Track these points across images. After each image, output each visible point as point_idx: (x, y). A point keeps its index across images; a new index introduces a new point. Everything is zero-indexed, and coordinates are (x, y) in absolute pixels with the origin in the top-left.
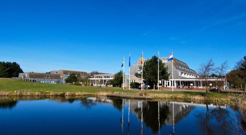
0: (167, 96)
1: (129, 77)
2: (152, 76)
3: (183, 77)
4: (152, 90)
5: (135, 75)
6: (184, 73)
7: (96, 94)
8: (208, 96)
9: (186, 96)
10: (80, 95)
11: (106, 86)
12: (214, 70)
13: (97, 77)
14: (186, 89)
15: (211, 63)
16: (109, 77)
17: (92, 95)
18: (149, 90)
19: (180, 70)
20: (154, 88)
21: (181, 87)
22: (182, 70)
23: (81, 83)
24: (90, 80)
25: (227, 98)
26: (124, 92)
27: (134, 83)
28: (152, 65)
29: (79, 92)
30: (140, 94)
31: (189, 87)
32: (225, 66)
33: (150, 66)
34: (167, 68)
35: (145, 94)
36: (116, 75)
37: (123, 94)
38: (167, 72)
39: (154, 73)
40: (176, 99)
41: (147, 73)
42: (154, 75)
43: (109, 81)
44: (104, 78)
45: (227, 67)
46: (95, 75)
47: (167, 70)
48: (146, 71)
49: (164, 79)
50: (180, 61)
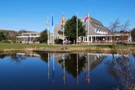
0: (83, 49)
1: (53, 35)
2: (73, 33)
3: (98, 34)
4: (72, 44)
5: (59, 33)
6: (99, 30)
7: (23, 50)
8: (114, 48)
9: (98, 48)
10: (8, 51)
11: (33, 42)
12: (119, 27)
13: (25, 35)
14: (100, 43)
15: (118, 22)
16: (36, 35)
17: (20, 51)
18: (70, 45)
19: (96, 27)
20: (74, 43)
21: (96, 41)
22: (97, 27)
23: (10, 41)
24: (18, 38)
25: (128, 49)
26: (48, 48)
27: (58, 39)
28: (72, 24)
29: (7, 48)
30: (62, 48)
31: (102, 41)
32: (127, 24)
33: (71, 25)
34: (85, 26)
35: (66, 48)
36: (42, 33)
37: (47, 49)
38: (85, 30)
39: (74, 30)
40: (90, 51)
41: (68, 30)
42: (74, 32)
43: (36, 39)
44: (31, 35)
45: (129, 24)
46: (23, 34)
47: (84, 28)
48: (67, 29)
49: (82, 35)
50: (96, 20)
